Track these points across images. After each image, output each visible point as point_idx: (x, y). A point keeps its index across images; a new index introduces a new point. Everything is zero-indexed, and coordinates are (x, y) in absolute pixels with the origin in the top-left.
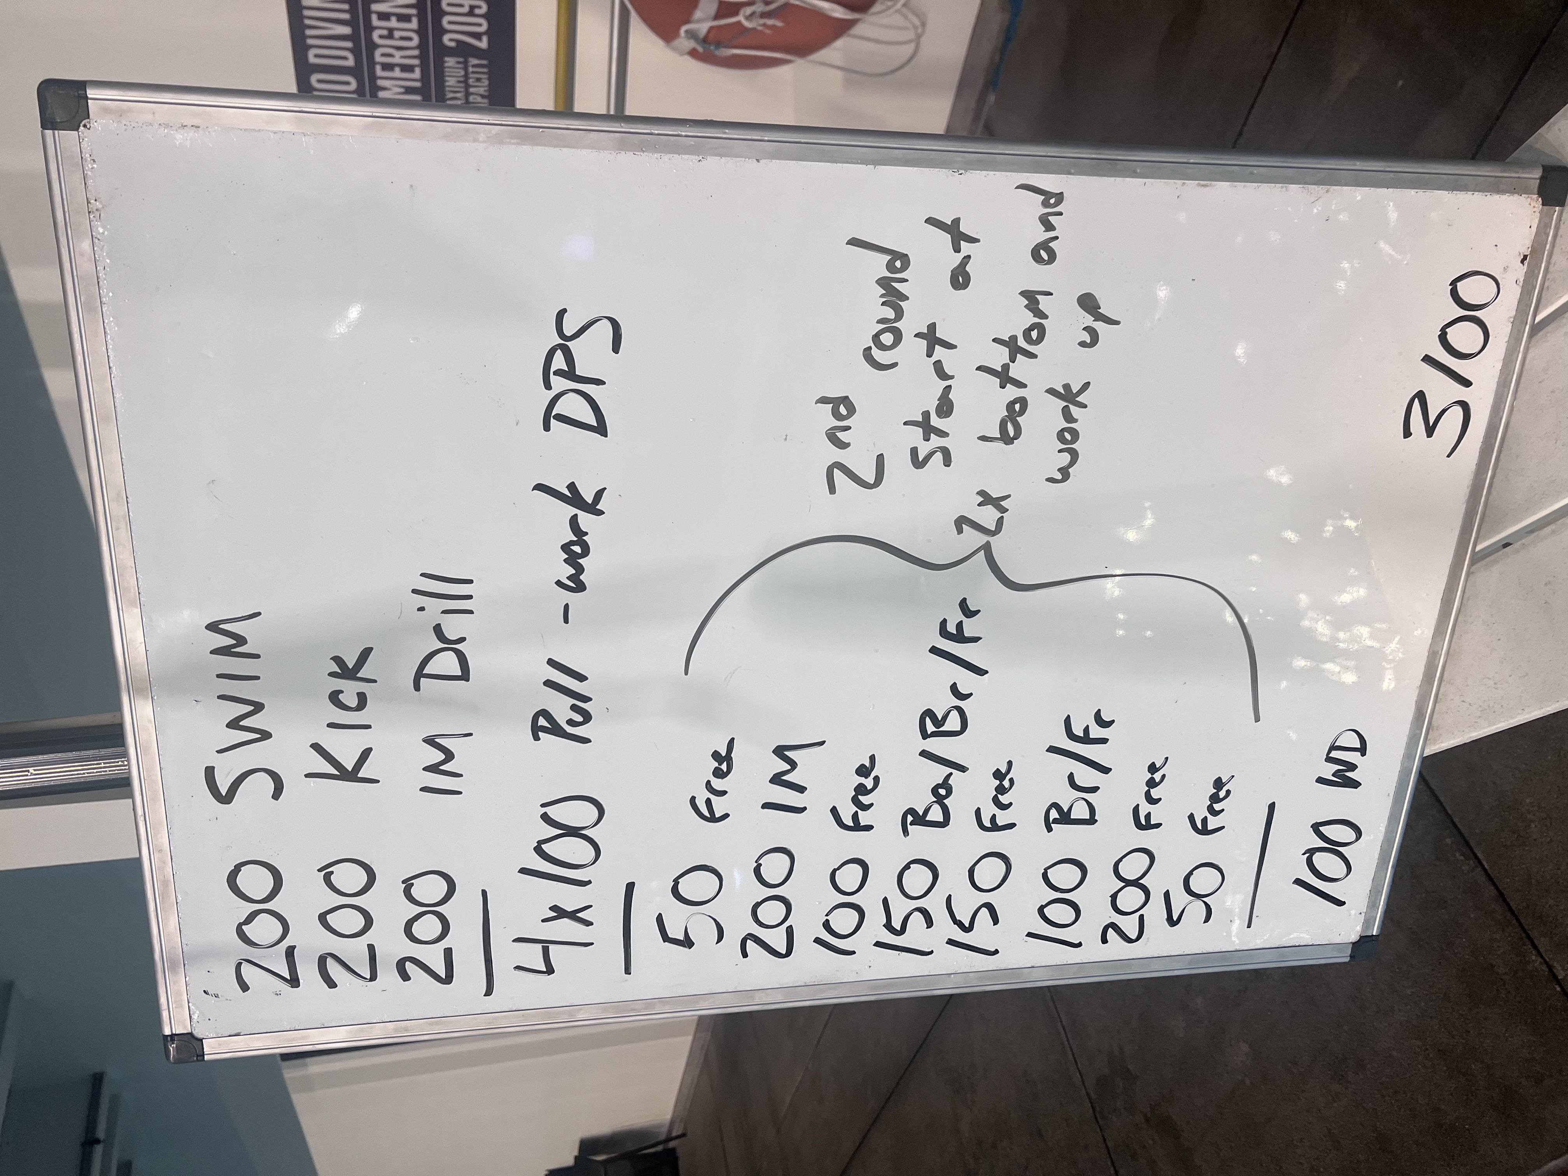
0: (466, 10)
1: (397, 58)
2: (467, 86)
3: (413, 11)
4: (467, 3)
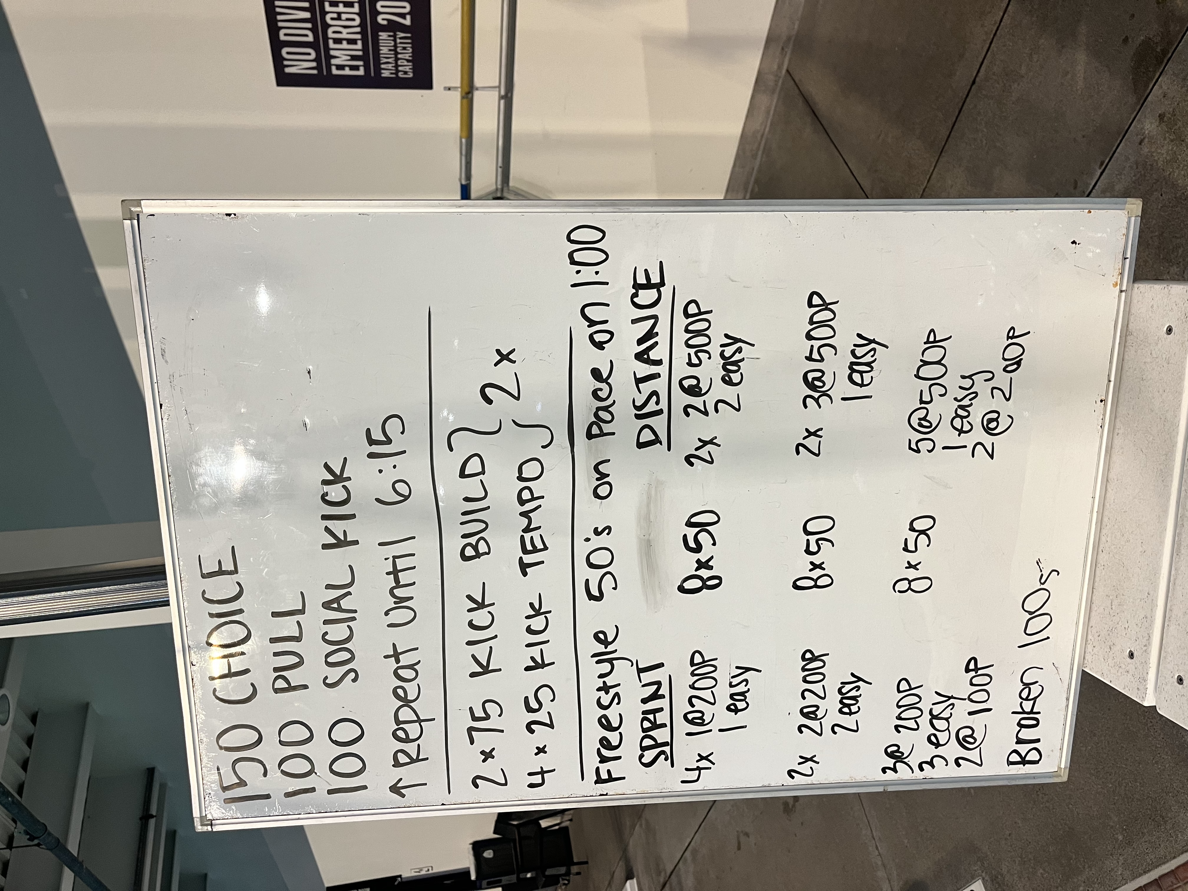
1: (345, 34)
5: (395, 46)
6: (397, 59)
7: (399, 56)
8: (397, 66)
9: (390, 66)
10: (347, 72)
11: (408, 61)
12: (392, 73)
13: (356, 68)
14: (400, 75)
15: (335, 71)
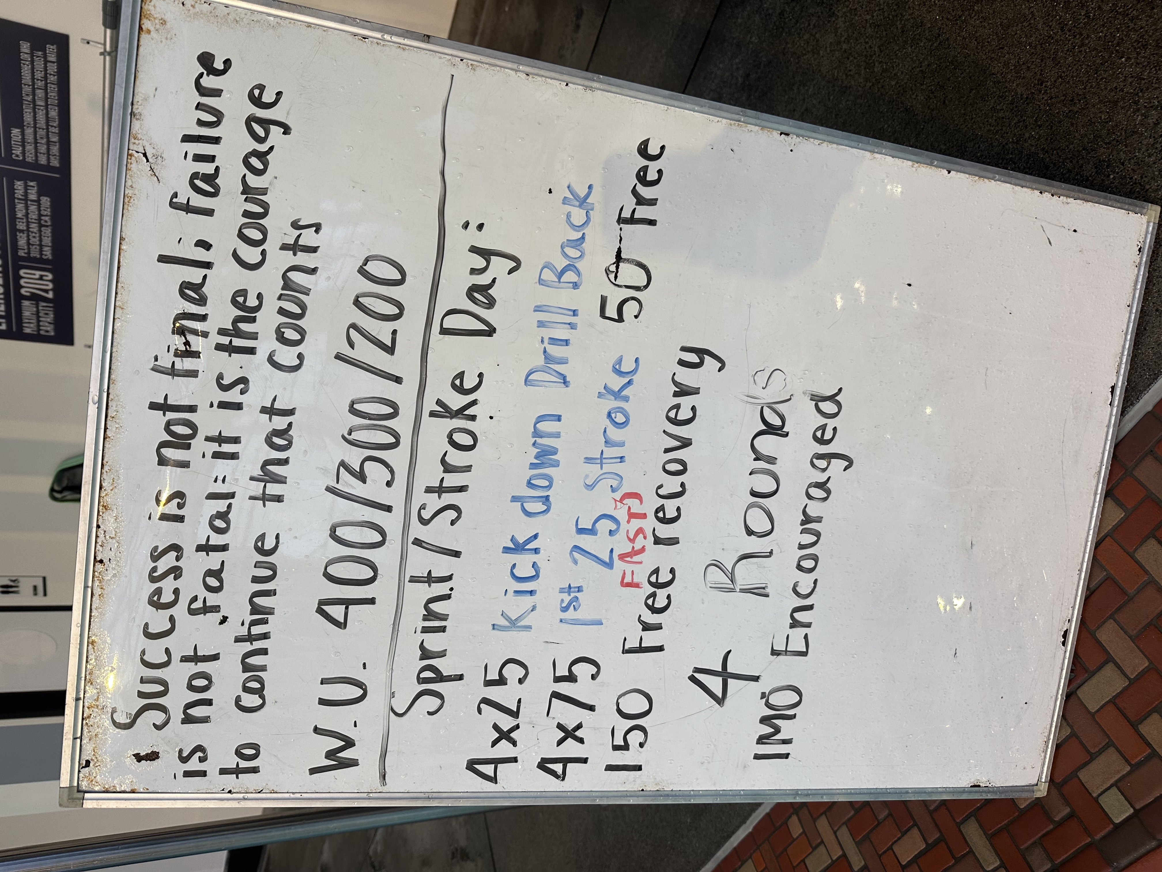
0: (37, 277)
2: (38, 317)
4: (38, 273)
5: (38, 312)
6: (39, 321)
7: (41, 319)
8: (39, 326)
9: (32, 325)
11: (50, 323)
12: (33, 331)
14: (42, 332)
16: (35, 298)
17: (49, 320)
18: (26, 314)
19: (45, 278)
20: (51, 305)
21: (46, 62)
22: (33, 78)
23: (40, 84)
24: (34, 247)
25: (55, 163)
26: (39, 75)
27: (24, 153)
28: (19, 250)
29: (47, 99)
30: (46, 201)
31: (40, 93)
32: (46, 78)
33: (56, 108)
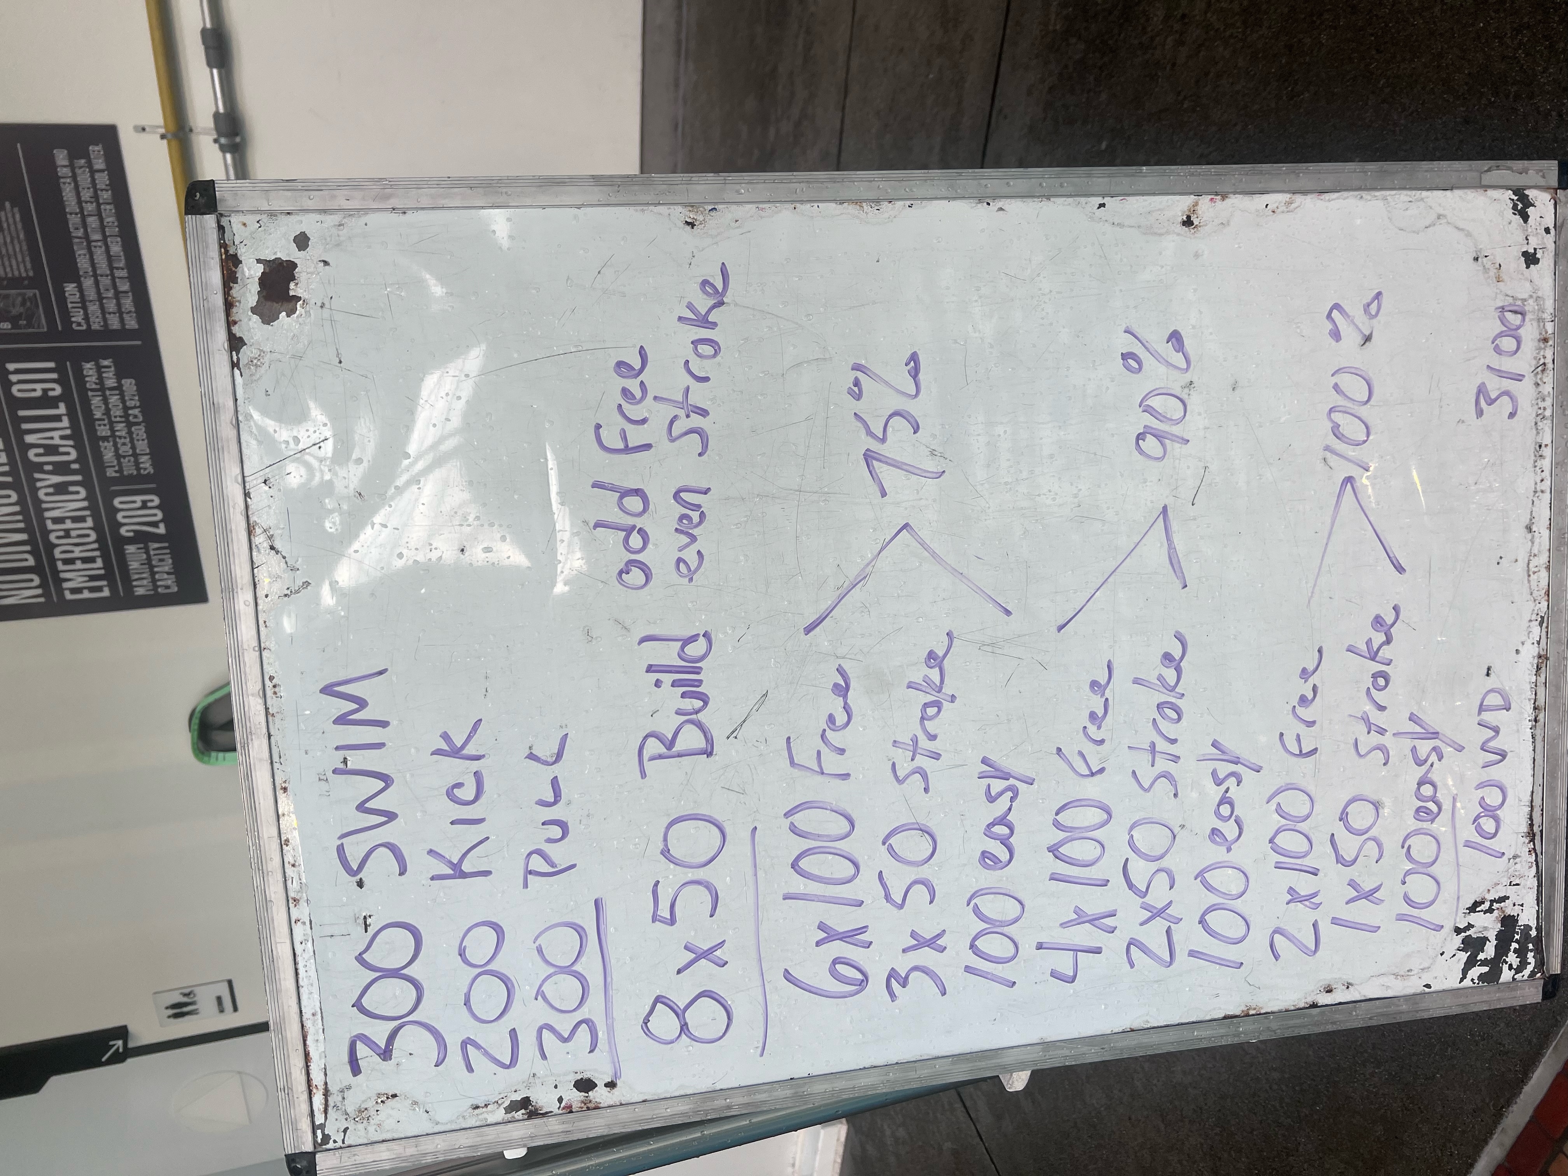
0: (139, 504)
1: (77, 552)
2: (151, 567)
3: (88, 513)
4: (139, 499)
5: (149, 558)
6: (153, 574)
7: (156, 569)
8: (154, 581)
9: (145, 582)
10: (86, 595)
11: (168, 573)
12: (148, 590)
13: (99, 589)
14: (160, 590)
15: (69, 596)
16: (141, 538)
17: (166, 569)
18: (134, 565)
19: (149, 504)
20: (166, 545)
21: (93, 172)
22: (80, 202)
23: (90, 208)
24: (127, 459)
25: (132, 323)
26: (86, 195)
27: (87, 318)
28: (107, 469)
29: (103, 228)
30: (129, 385)
31: (93, 222)
32: (96, 197)
33: (119, 239)
